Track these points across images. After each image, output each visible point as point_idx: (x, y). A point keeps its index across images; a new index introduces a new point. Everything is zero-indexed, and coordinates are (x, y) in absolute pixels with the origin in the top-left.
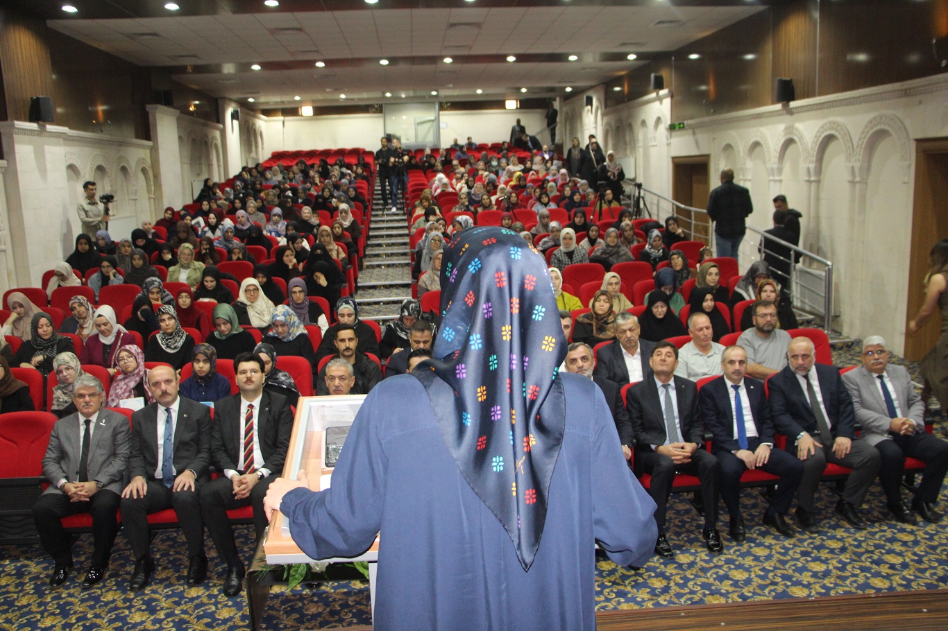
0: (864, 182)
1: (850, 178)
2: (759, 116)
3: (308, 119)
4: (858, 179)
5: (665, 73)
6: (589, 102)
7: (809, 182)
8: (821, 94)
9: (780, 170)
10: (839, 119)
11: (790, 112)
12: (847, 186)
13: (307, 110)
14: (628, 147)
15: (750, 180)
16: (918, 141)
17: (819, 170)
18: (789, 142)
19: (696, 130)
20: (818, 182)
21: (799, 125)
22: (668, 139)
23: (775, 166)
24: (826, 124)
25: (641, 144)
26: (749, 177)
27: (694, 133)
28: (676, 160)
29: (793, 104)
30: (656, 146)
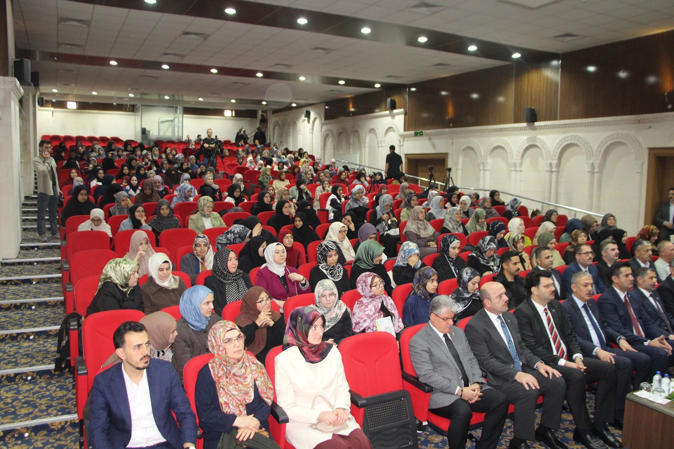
0: (601, 173)
1: (590, 170)
2: (501, 130)
3: (72, 111)
4: (596, 170)
5: (397, 99)
6: (308, 115)
7: (552, 172)
8: (561, 119)
9: (521, 164)
10: (579, 134)
11: (534, 129)
12: (587, 176)
13: (72, 105)
14: (352, 146)
15: (489, 170)
16: (650, 149)
17: (559, 165)
18: (530, 147)
19: (432, 137)
20: (558, 172)
21: (539, 136)
22: (400, 142)
23: (518, 162)
24: (568, 137)
25: (367, 145)
26: (489, 168)
27: (430, 139)
28: (408, 156)
29: (537, 124)
30: (385, 146)
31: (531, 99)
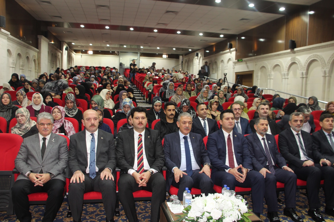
0: (330, 76)
1: (323, 75)
2: (278, 55)
3: (91, 55)
4: (327, 75)
5: (233, 43)
6: (197, 55)
7: (303, 78)
8: (309, 44)
9: (288, 74)
10: (318, 54)
11: (294, 53)
12: (322, 79)
13: (90, 52)
14: (214, 70)
15: (272, 79)
17: (307, 73)
18: (293, 63)
19: (247, 62)
20: (307, 77)
21: (297, 57)
22: (233, 66)
23: (286, 73)
24: (312, 56)
25: (220, 69)
26: (272, 78)
27: (246, 63)
28: (237, 73)
29: (296, 49)
30: (227, 69)
31: (293, 35)
